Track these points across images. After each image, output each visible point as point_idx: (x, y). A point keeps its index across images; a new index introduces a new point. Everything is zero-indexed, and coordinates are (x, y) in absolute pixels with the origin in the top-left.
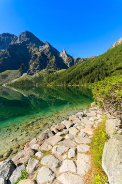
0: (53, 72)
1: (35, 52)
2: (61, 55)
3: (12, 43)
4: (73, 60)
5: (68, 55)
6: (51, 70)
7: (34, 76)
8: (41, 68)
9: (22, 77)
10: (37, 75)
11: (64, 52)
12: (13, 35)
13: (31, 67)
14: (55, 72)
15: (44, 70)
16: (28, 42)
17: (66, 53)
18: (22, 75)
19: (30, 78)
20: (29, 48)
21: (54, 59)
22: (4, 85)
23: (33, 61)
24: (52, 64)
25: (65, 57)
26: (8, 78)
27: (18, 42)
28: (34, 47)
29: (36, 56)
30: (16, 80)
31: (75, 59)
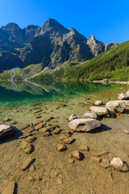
0: (76, 64)
1: (58, 42)
2: (88, 43)
3: (36, 35)
4: (103, 48)
5: (97, 42)
6: (73, 62)
7: (55, 70)
8: (63, 61)
9: (43, 71)
10: (58, 68)
11: (92, 38)
12: (37, 26)
13: (53, 60)
14: (78, 64)
15: (66, 63)
16: (51, 32)
17: (94, 39)
18: (43, 69)
19: (51, 72)
20: (52, 39)
21: (78, 48)
22: (25, 80)
23: (55, 52)
24: (75, 55)
25: (93, 44)
26: (30, 72)
27: (42, 33)
28: (57, 36)
29: (59, 46)
30: (37, 74)
31: (106, 45)
